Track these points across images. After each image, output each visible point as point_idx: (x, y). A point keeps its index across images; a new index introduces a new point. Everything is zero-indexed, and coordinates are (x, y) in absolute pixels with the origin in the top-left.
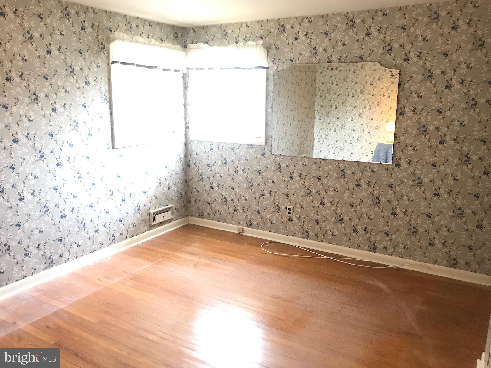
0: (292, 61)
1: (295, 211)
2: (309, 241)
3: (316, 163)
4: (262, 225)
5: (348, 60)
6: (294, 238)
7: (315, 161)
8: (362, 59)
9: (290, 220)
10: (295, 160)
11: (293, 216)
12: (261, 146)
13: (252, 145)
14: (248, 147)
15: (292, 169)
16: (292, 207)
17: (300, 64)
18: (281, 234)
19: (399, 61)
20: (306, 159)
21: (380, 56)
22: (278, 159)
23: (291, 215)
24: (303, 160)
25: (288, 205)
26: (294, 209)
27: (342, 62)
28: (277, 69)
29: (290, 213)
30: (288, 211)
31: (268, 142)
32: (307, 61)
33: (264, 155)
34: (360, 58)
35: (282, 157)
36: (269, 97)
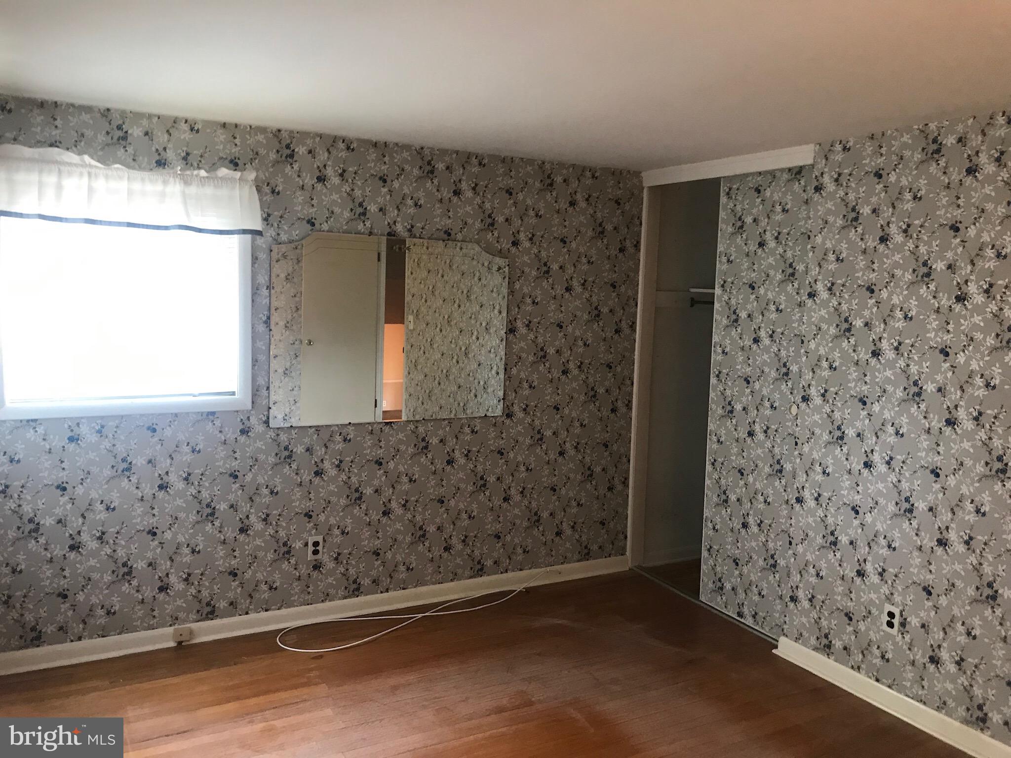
0: (313, 224)
1: (327, 545)
2: (362, 599)
3: (371, 433)
4: (244, 603)
5: (424, 235)
6: (328, 604)
7: (370, 428)
8: (449, 235)
9: (317, 567)
10: (325, 435)
11: (324, 557)
12: (237, 411)
13: (213, 413)
14: (200, 418)
15: (320, 453)
16: (320, 538)
17: (332, 232)
18: (294, 606)
19: (506, 245)
20: (351, 428)
21: (478, 234)
22: (283, 437)
23: (319, 556)
24: (344, 431)
25: (311, 535)
26: (324, 541)
27: (415, 237)
28: (276, 237)
29: (316, 552)
30: (311, 548)
31: (259, 401)
32: (345, 227)
33: (248, 432)
34: (446, 232)
35: (293, 432)
36: (258, 300)
